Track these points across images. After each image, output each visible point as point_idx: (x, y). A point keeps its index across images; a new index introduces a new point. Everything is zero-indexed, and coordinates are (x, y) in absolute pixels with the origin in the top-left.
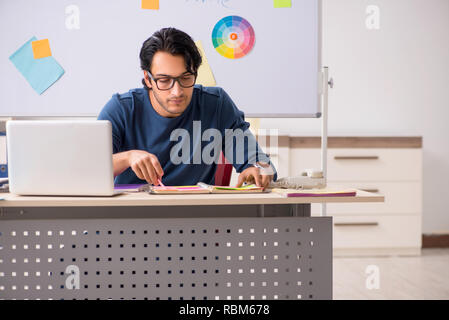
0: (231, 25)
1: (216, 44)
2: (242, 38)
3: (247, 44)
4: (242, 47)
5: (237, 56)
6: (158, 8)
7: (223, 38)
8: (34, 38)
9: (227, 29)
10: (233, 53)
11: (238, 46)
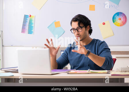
0: (119, 15)
1: (114, 22)
2: (122, 19)
3: (124, 21)
4: (122, 22)
5: (121, 25)
6: (94, 10)
7: (116, 19)
8: (55, 21)
9: (117, 17)
10: (120, 25)
11: (121, 22)
